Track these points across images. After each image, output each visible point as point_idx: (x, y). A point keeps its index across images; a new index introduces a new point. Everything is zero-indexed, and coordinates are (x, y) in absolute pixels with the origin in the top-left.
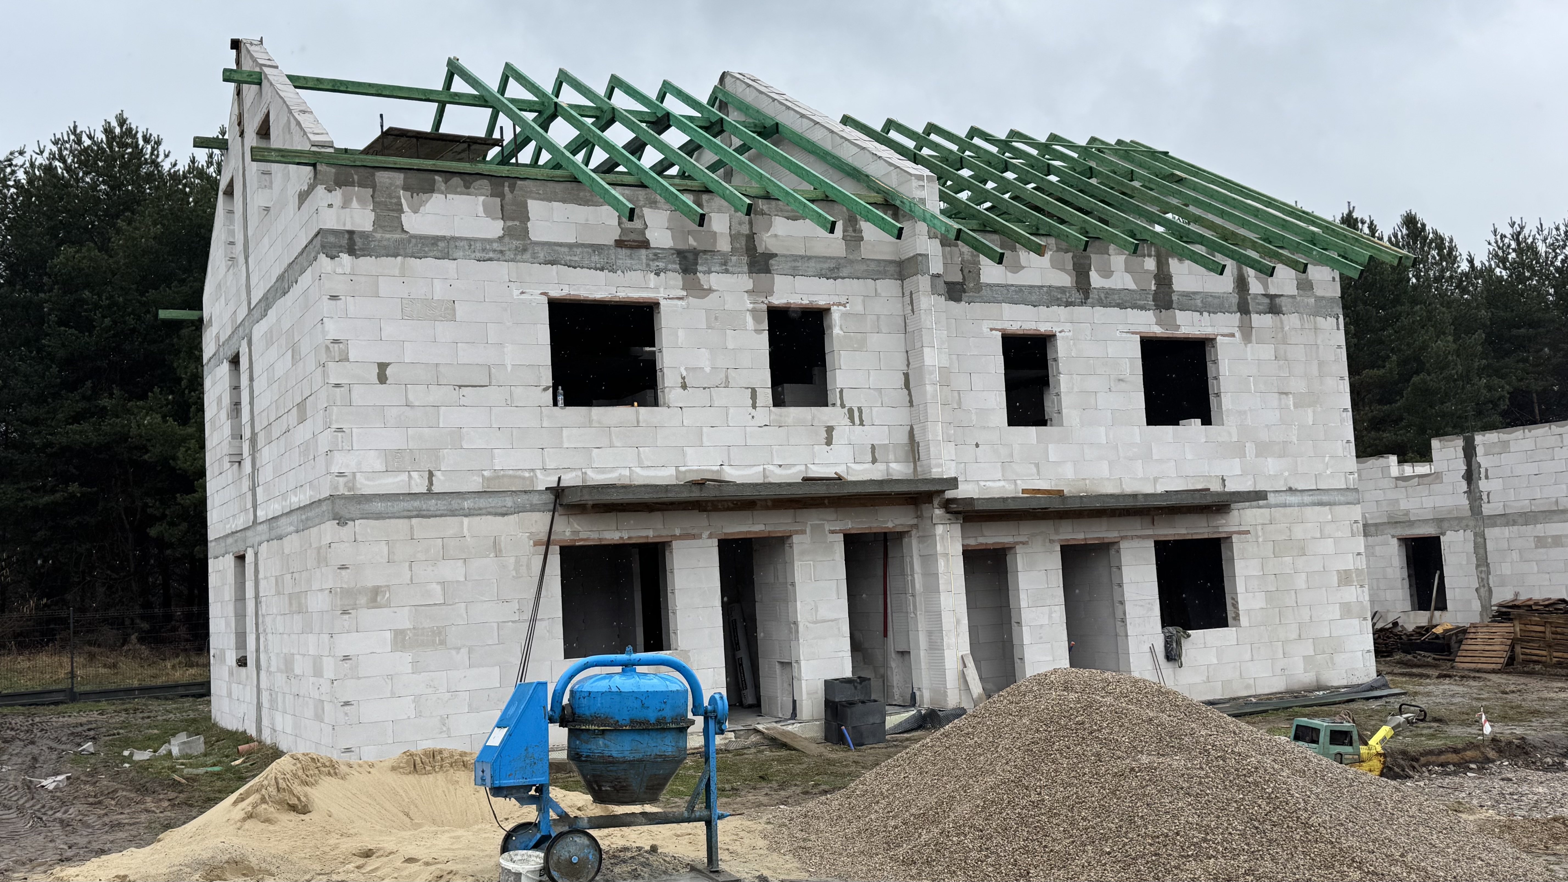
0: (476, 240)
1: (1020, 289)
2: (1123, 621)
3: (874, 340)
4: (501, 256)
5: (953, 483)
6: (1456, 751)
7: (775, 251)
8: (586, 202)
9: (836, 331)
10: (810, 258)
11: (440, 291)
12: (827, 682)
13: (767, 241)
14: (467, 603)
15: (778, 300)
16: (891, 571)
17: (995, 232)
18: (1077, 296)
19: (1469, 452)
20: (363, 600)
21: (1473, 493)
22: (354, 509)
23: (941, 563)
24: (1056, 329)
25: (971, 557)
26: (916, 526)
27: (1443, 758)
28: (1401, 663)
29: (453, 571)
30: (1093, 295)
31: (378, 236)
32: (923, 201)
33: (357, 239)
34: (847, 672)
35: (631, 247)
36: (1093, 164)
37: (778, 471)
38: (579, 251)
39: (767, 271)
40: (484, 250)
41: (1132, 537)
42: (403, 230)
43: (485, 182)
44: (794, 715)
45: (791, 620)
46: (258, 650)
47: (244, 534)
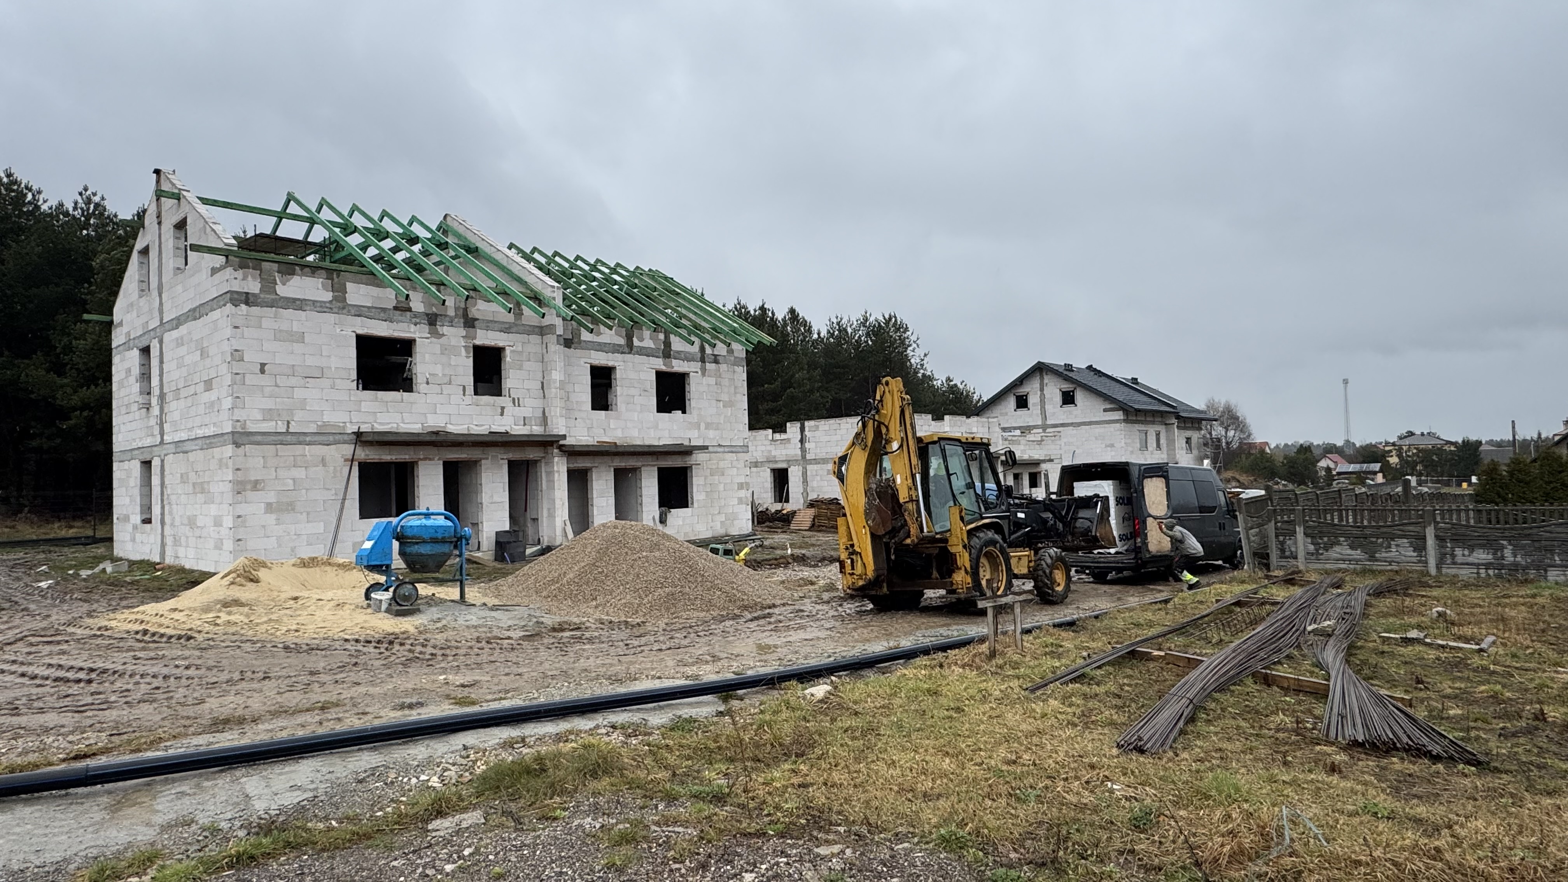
0: (317, 301)
1: (600, 344)
2: (641, 504)
3: (527, 365)
4: (331, 310)
5: (564, 437)
6: (776, 559)
7: (477, 317)
8: (378, 286)
9: (508, 359)
10: (496, 322)
11: (296, 326)
12: (497, 533)
13: (473, 312)
14: (307, 489)
15: (478, 342)
16: (530, 478)
17: (588, 315)
18: (626, 350)
19: (802, 429)
20: (249, 487)
21: (803, 450)
22: (245, 439)
23: (556, 475)
24: (616, 364)
25: (571, 473)
26: (544, 457)
27: (770, 563)
28: (767, 527)
29: (300, 473)
30: (635, 349)
31: (262, 296)
32: (554, 299)
33: (250, 296)
34: (507, 527)
35: (402, 311)
36: (637, 281)
37: (475, 427)
38: (373, 310)
39: (474, 327)
40: (321, 307)
41: (647, 466)
42: (277, 294)
43: (323, 271)
44: (479, 549)
45: (479, 501)
46: (163, 514)
47: (149, 449)
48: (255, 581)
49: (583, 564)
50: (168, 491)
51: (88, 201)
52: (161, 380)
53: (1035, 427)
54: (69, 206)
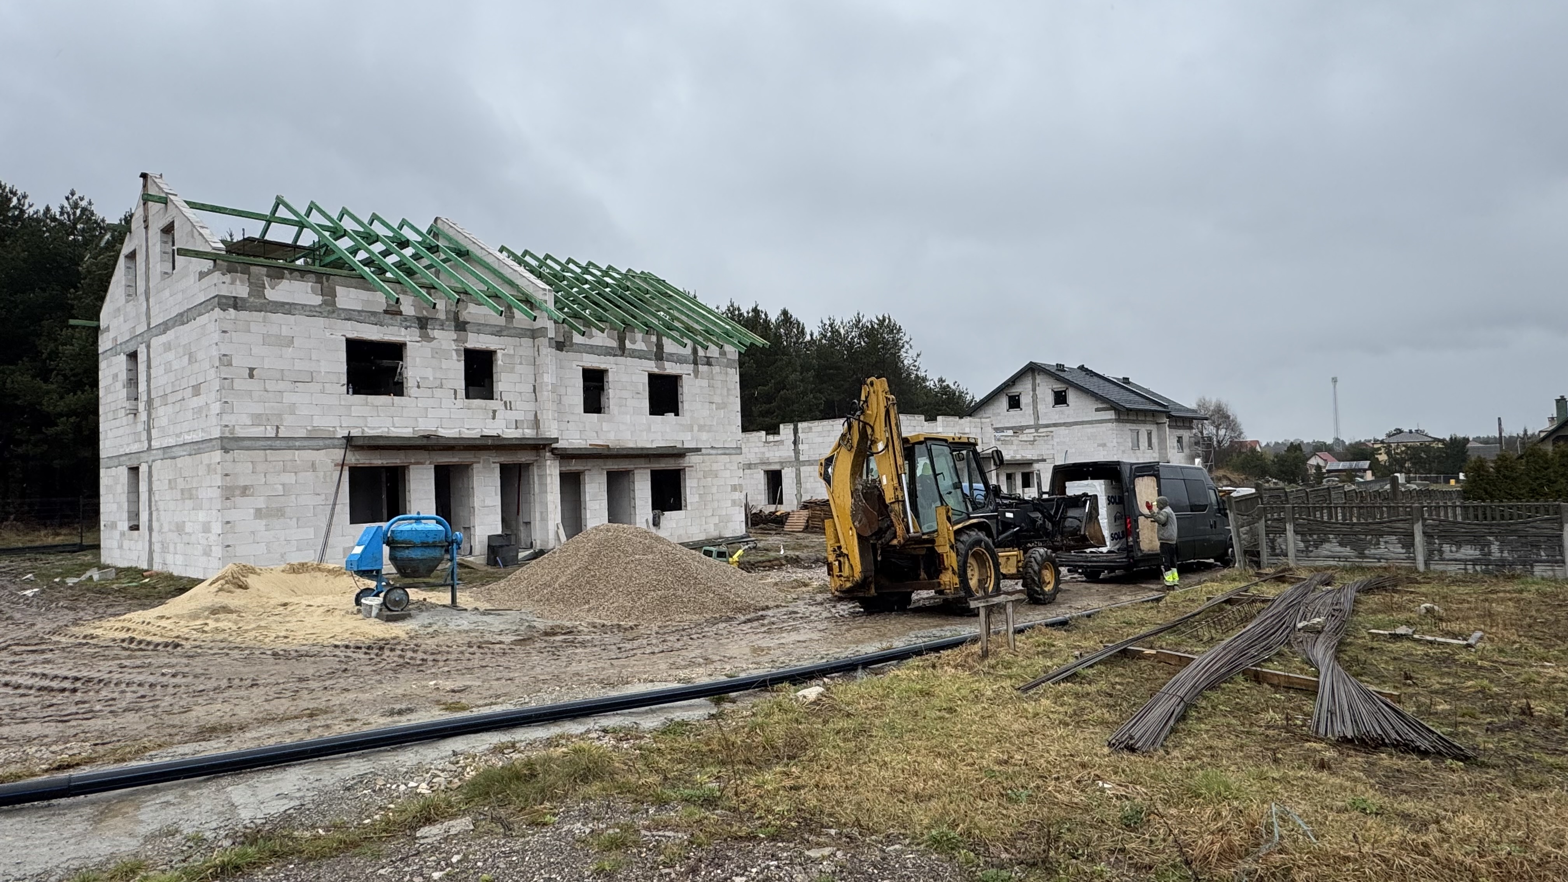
0: (306, 305)
1: (592, 346)
2: (634, 507)
3: (518, 368)
4: (320, 314)
5: (556, 440)
6: (770, 561)
7: (468, 320)
8: (368, 290)
9: (500, 362)
10: (487, 325)
11: (285, 331)
12: (489, 537)
13: (464, 316)
14: (297, 495)
15: (470, 345)
16: (522, 481)
17: (580, 318)
18: (619, 352)
19: (795, 431)
20: (238, 492)
21: (797, 452)
22: (233, 444)
23: (549, 479)
24: (608, 367)
25: (563, 476)
26: (537, 460)
27: (764, 564)
29: (290, 478)
30: (627, 352)
31: (252, 299)
32: (546, 301)
33: (238, 301)
34: (499, 531)
35: (392, 314)
36: (629, 284)
37: (466, 431)
38: (363, 314)
39: (465, 330)
40: (311, 311)
41: (640, 468)
42: (265, 298)
43: (313, 275)
44: (471, 553)
45: (471, 505)
46: (150, 520)
47: (137, 455)
48: (245, 587)
49: (575, 568)
50: (156, 497)
51: (75, 206)
52: (149, 385)
53: (1028, 427)
54: (55, 211)
